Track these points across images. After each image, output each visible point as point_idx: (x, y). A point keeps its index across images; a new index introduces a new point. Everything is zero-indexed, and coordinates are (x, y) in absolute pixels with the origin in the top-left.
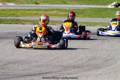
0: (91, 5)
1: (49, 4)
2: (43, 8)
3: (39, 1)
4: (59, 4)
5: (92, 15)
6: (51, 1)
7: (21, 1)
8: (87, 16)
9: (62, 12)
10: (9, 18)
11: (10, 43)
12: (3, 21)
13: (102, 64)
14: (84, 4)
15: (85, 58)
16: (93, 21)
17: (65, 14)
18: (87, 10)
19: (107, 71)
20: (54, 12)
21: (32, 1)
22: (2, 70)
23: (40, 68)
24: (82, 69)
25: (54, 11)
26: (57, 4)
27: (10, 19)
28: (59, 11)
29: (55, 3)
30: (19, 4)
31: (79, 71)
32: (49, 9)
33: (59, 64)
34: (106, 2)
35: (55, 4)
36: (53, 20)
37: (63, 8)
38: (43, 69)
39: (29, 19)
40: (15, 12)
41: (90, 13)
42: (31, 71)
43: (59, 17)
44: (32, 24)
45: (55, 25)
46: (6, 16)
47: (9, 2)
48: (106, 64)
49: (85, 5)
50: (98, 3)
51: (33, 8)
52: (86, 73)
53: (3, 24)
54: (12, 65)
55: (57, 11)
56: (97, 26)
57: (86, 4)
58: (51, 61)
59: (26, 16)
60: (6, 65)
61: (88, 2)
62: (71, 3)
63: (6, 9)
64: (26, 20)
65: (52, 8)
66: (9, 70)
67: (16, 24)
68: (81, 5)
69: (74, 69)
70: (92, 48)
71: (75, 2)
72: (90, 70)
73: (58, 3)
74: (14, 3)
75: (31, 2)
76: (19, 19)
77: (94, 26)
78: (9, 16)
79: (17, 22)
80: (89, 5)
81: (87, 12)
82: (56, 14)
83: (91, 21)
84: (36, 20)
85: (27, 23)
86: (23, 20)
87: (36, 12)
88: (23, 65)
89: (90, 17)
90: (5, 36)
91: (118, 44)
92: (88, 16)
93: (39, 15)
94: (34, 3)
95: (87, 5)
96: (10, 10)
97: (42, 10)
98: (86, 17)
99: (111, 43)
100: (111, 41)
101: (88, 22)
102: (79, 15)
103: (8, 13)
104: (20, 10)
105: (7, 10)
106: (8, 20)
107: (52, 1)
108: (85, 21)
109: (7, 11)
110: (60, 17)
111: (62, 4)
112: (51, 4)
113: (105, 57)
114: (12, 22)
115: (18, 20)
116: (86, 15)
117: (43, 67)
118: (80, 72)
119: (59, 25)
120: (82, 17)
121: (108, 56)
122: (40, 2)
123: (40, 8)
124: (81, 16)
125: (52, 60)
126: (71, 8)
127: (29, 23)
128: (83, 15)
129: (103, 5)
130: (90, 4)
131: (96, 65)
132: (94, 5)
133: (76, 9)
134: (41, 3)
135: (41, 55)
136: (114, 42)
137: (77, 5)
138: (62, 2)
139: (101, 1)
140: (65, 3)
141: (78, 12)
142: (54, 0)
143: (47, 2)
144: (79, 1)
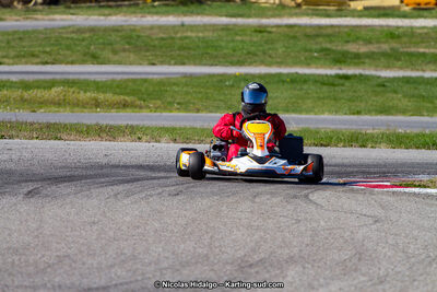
0: (190, 64)
1: (37, 64)
2: (14, 78)
4: (72, 63)
5: (194, 104)
6: (45, 52)
8: (176, 106)
9: (85, 92)
14: (162, 63)
15: (167, 258)
16: (198, 125)
17: (96, 100)
18: (174, 84)
20: (55, 92)
25: (54, 90)
26: (67, 63)
28: (72, 90)
29: (59, 57)
32: (37, 81)
34: (245, 52)
35: (61, 63)
36: (53, 122)
37: (87, 77)
41: (187, 93)
43: (72, 112)
45: (61, 139)
49: (170, 64)
50: (216, 57)
55: (66, 88)
57: (173, 62)
58: (46, 268)
61: (177, 52)
62: (116, 58)
68: (154, 64)
70: (194, 221)
71: (132, 56)
73: (70, 59)
80: (183, 64)
81: (177, 89)
82: (62, 97)
83: (188, 124)
89: (187, 110)
91: (289, 207)
92: (178, 104)
93: (1, 102)
95: (175, 64)
97: (11, 87)
98: (170, 111)
100: (262, 198)
101: (180, 129)
102: (144, 100)
107: (49, 53)
108: (167, 124)
110: (76, 109)
111: (83, 62)
112: (47, 63)
113: (241, 253)
116: (171, 103)
119: (72, 137)
120: (157, 108)
121: (253, 250)
122: (3, 57)
123: (5, 77)
124: (151, 105)
125: (49, 266)
126: (119, 77)
128: (159, 102)
129: (232, 64)
130: (186, 61)
132: (201, 64)
133: (134, 81)
134: (6, 60)
135: (9, 248)
136: (275, 200)
137: (140, 64)
138: (85, 55)
139: (225, 51)
140: (95, 59)
141: (143, 90)
142: (56, 48)
143: (31, 56)
144: (148, 50)
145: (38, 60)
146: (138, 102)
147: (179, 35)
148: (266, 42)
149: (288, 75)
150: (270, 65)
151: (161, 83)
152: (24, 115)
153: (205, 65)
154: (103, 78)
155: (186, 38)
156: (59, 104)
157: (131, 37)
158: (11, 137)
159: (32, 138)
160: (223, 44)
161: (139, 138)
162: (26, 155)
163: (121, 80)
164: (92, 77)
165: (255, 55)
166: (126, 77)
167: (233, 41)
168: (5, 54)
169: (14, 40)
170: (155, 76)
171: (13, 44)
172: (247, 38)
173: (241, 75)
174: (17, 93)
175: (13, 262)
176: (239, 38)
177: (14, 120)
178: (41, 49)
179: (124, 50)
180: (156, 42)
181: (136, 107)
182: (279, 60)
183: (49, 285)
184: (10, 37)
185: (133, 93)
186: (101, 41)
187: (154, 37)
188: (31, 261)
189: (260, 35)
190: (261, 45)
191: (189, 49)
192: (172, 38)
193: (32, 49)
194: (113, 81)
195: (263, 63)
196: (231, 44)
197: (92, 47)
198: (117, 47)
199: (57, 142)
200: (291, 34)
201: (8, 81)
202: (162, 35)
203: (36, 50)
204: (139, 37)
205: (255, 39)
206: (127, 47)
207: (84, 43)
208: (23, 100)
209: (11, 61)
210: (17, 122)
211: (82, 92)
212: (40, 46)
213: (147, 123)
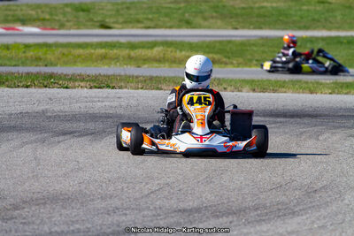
0: (266, 29)
1: (142, 28)
2: (123, 40)
3: (112, 20)
4: (171, 27)
6: (148, 19)
7: (59, 21)
8: (255, 62)
9: (181, 51)
10: (22, 70)
11: (27, 143)
12: (7, 80)
13: (298, 204)
14: (243, 28)
15: (248, 185)
18: (254, 45)
19: (313, 222)
20: (156, 51)
21: (91, 20)
22: (4, 224)
23: (116, 218)
24: (241, 217)
25: (156, 49)
26: (166, 28)
27: (28, 74)
28: (170, 49)
29: (160, 23)
30: (53, 29)
31: (231, 222)
32: (142, 43)
33: (174, 203)
34: (310, 18)
35: (160, 27)
36: (155, 75)
38: (124, 218)
39: (83, 73)
40: (40, 53)
41: (264, 52)
42: (89, 226)
43: (171, 67)
44: (91, 88)
45: (161, 89)
46: (15, 66)
47: (24, 22)
48: (311, 202)
49: (249, 28)
50: (287, 23)
51: (95, 40)
52: (252, 230)
53: (8, 87)
54: (33, 209)
55: (165, 48)
56: (284, 90)
57: (252, 27)
58: (149, 194)
59: (75, 63)
60: (16, 207)
61: (255, 19)
62: (206, 23)
63: (15, 43)
64: (73, 75)
65: (150, 39)
66: (25, 223)
67: (46, 87)
68: (236, 29)
69: (218, 217)
71: (219, 22)
72: (264, 220)
73: (169, 24)
74: (38, 27)
75: (89, 23)
76: (53, 73)
77: (274, 91)
78: (24, 64)
79: (48, 81)
80: (260, 28)
81: (255, 49)
82: (162, 55)
84: (104, 75)
85: (77, 84)
86: (65, 75)
87: (103, 51)
88: (66, 208)
90: (13, 124)
91: (346, 144)
92: (257, 60)
93: (111, 59)
94: (98, 24)
95: (255, 28)
96: (27, 46)
97: (120, 47)
98: (250, 66)
99: (325, 140)
100: (325, 136)
101: (258, 81)
102: (229, 58)
103: (21, 55)
104: (57, 45)
105: (16, 46)
106: (20, 76)
107: (151, 20)
108: (247, 77)
109: (18, 48)
110: (174, 65)
111: (179, 27)
112: (149, 28)
113: (307, 181)
114: (33, 81)
115: (51, 76)
116: (251, 60)
117: (126, 214)
118: (235, 226)
120: (239, 65)
121: (318, 179)
122: (114, 23)
123: (115, 39)
124: (235, 62)
125: (152, 192)
126: (208, 39)
127: (82, 84)
128: (241, 60)
129: (300, 28)
130: (263, 26)
131: (280, 207)
132: (275, 29)
133: (221, 42)
134: (116, 26)
135: (119, 178)
136: (335, 138)
137: (226, 28)
138: (180, 21)
139: (295, 18)
140: (189, 24)
141: (228, 49)
142: (156, 16)
143: (136, 22)
144: (231, 18)
145: (142, 25)
146: (224, 60)
147: (257, 5)
148: (328, 11)
149: (345, 37)
150: (330, 29)
151: (242, 44)
152: (131, 70)
153: (278, 29)
154: (195, 40)
155: (262, 7)
156: (160, 60)
157: (218, 7)
158: (120, 88)
159: (138, 89)
160: (292, 12)
161: (225, 89)
162: (133, 102)
163: (210, 42)
164: (187, 39)
165: (319, 21)
166: (213, 39)
167: (301, 10)
168: (115, 20)
169: (123, 9)
170: (238, 39)
171: (122, 12)
172: (312, 8)
173: (307, 38)
174: (125, 52)
175: (122, 189)
176: (305, 8)
177: (123, 73)
178: (145, 16)
179: (212, 17)
180: (239, 11)
181: (221, 63)
182: (337, 25)
183: (151, 208)
184: (120, 7)
185: (220, 51)
186: (194, 10)
187: (237, 7)
188: (137, 188)
189: (322, 5)
190: (323, 14)
191: (265, 16)
192: (252, 8)
193: (138, 16)
194: (204, 42)
195: (324, 28)
196: (299, 13)
197: (187, 15)
198: (207, 14)
199: (158, 92)
200: (348, 5)
201: (118, 42)
202: (243, 5)
203: (141, 17)
204: (224, 6)
205: (318, 8)
206: (214, 14)
207: (180, 11)
208: (130, 57)
209: (120, 26)
210: (126, 75)
211: (178, 52)
212: (144, 13)
213: (231, 76)
